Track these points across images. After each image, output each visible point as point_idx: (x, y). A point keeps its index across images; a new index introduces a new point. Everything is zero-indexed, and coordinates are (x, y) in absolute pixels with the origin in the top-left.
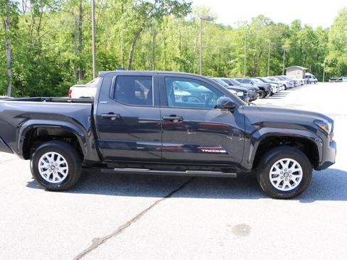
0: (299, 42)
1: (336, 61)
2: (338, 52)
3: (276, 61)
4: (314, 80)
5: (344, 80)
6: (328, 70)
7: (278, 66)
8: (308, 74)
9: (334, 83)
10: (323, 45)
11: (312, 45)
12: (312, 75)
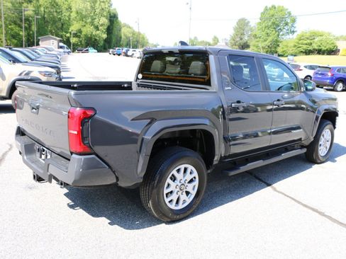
0: (42, 9)
1: (80, 31)
2: (81, 23)
3: (16, 29)
4: (68, 51)
5: (90, 50)
6: (73, 40)
7: (19, 35)
8: (61, 44)
9: (81, 54)
10: (67, 14)
11: (55, 14)
12: (65, 46)
